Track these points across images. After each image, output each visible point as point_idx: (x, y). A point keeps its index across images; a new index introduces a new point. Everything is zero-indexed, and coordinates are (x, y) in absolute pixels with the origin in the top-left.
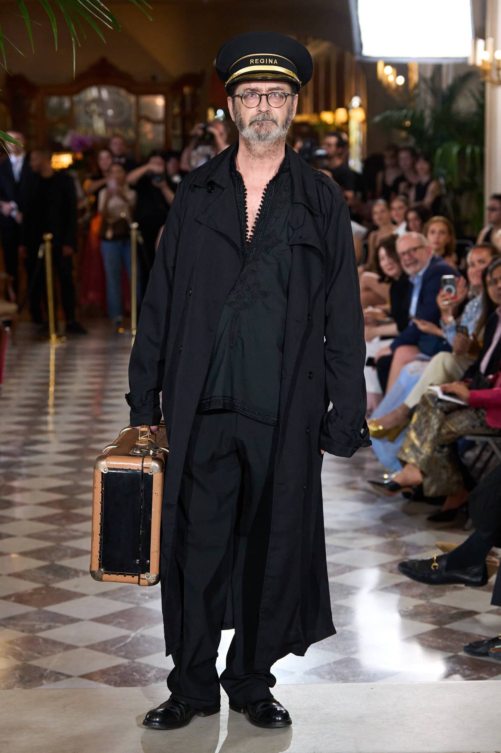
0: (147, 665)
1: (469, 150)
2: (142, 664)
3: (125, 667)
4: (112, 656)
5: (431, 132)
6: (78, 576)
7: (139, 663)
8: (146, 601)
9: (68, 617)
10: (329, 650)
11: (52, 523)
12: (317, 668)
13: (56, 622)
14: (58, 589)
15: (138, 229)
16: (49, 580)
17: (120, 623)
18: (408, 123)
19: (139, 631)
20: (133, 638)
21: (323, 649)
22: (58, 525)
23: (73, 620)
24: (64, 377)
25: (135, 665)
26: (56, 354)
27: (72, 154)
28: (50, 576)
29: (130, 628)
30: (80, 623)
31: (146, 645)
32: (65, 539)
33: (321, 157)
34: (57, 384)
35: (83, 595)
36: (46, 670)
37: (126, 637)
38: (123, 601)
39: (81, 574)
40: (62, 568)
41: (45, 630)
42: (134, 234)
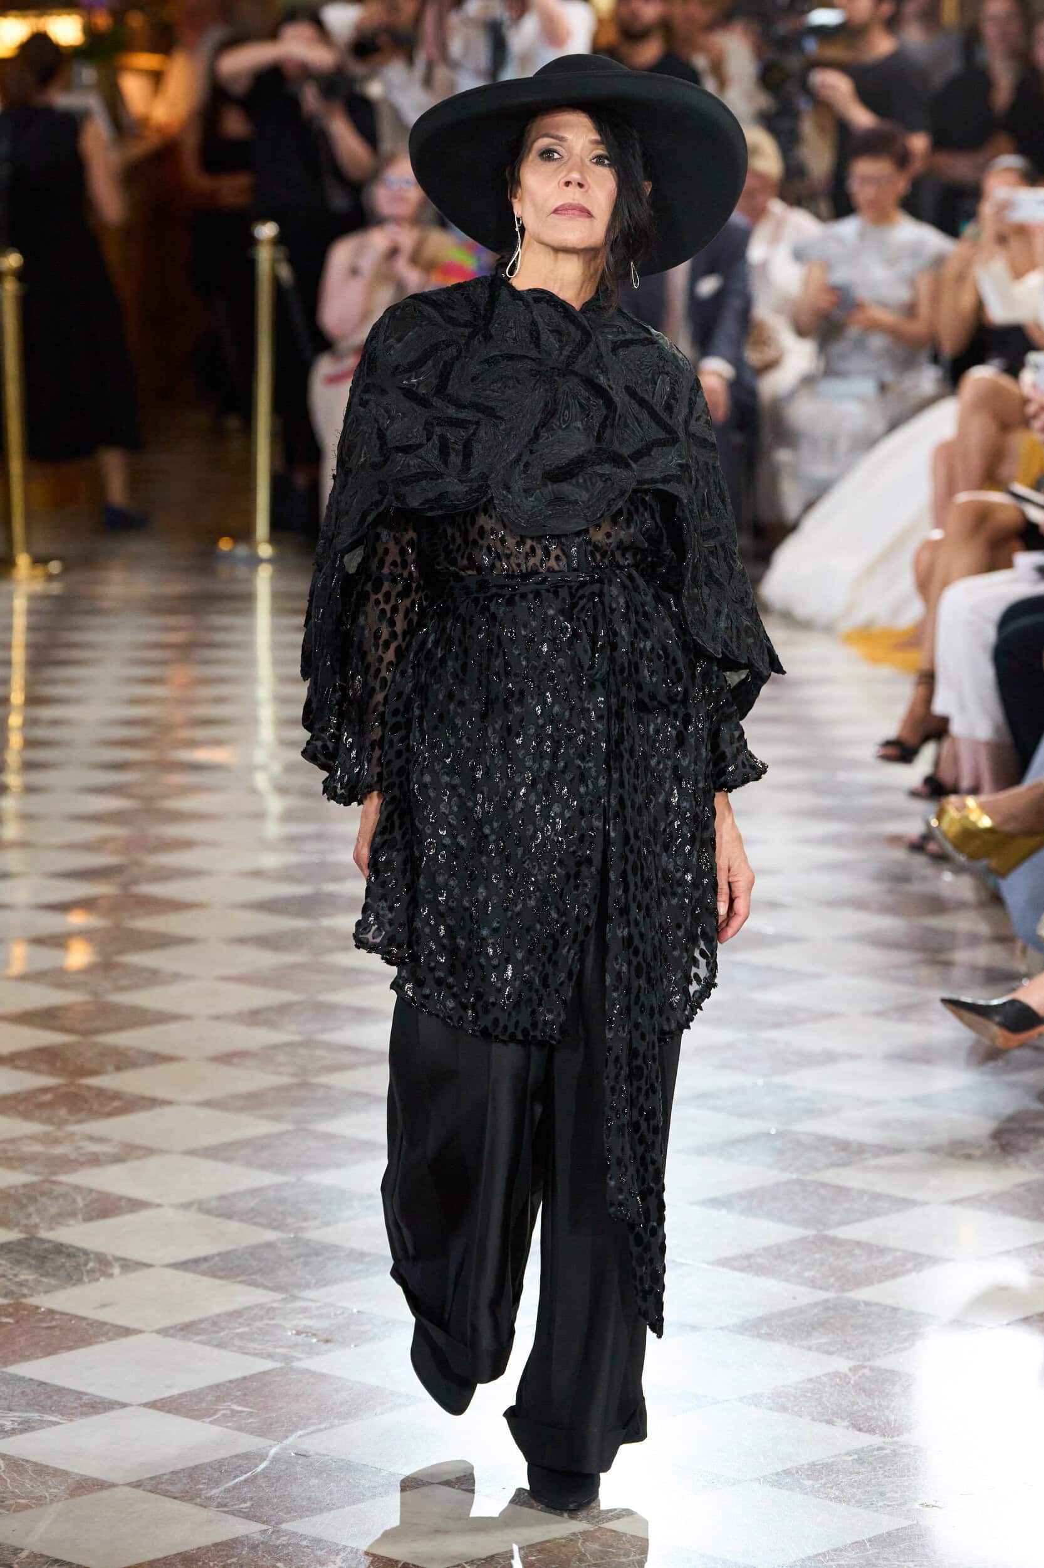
0: (317, 1541)
2: (304, 1537)
3: (254, 1548)
4: (211, 1513)
6: (111, 1276)
7: (294, 1534)
8: (311, 1352)
9: (79, 1394)
10: (859, 1503)
11: (26, 1116)
12: (824, 1555)
13: (43, 1409)
14: (51, 1312)
15: (278, 241)
16: (21, 1284)
17: (234, 1413)
19: (291, 1439)
20: (276, 1460)
22: (43, 1122)
23: (96, 1406)
24: (53, 682)
25: (283, 1540)
26: (31, 612)
27: (82, 16)
28: (26, 1275)
29: (265, 1430)
30: (117, 1413)
31: (314, 1481)
32: (68, 1164)
33: (823, 33)
34: (33, 700)
35: (126, 1332)
36: (16, 1551)
37: (249, 1458)
38: (242, 1351)
39: (116, 1270)
40: (59, 1249)
41: (13, 1432)
42: (265, 256)
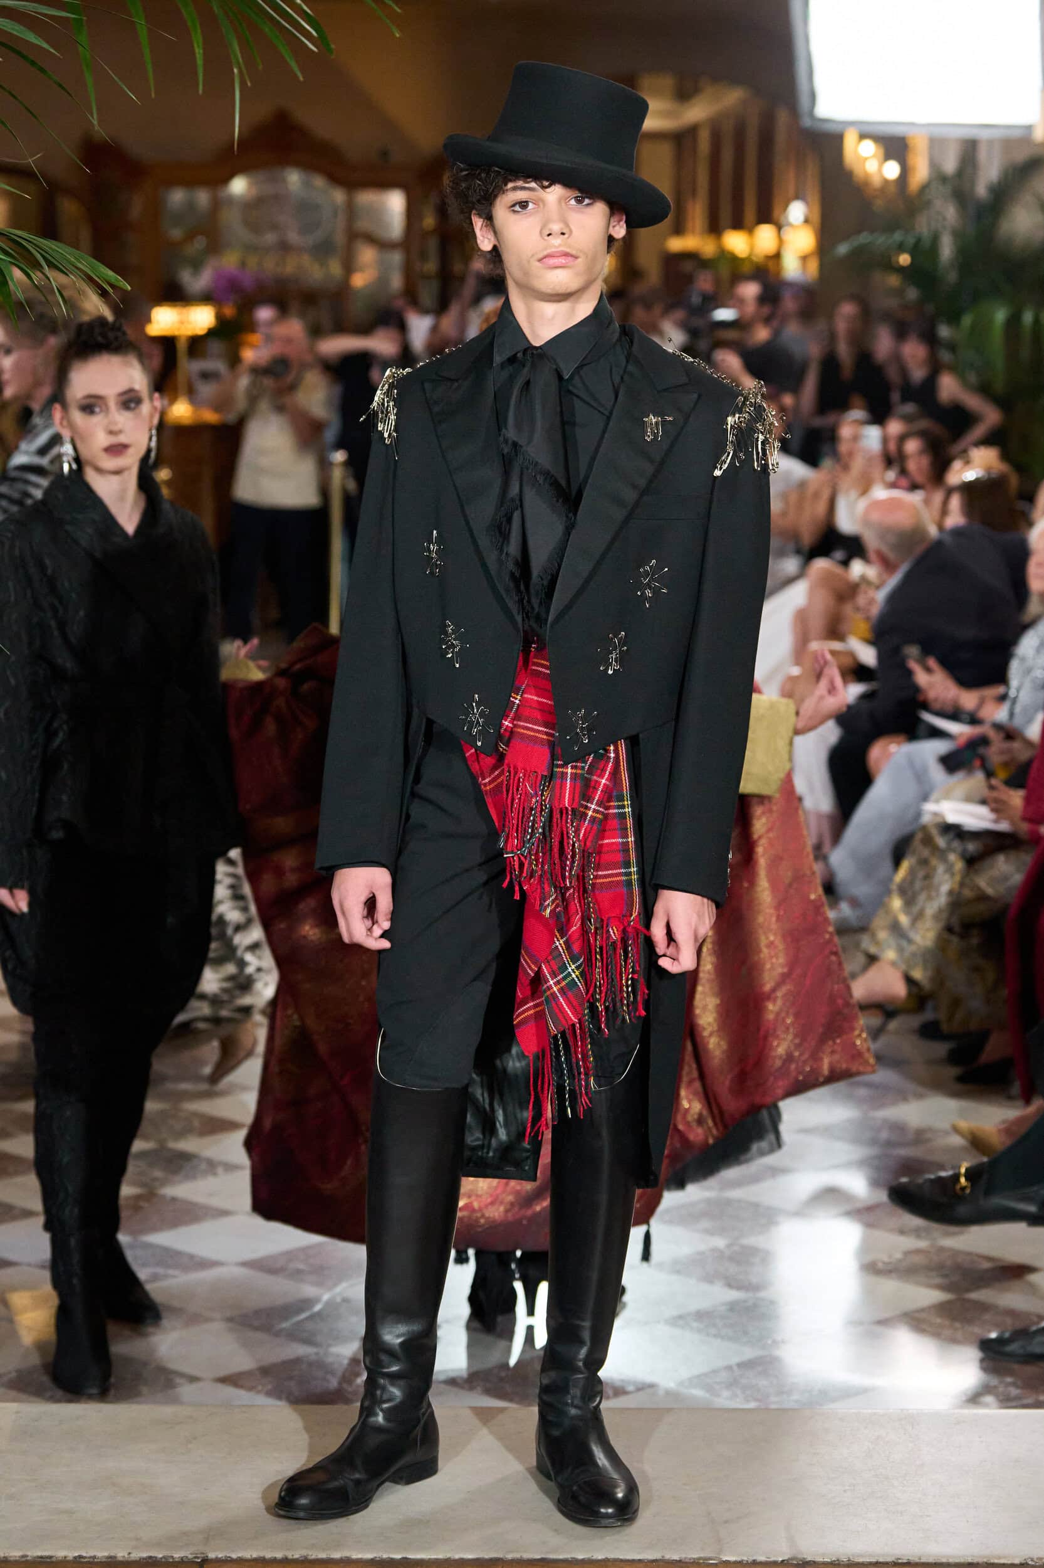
1: (1028, 317)
3: (310, 1364)
4: (281, 1340)
5: (952, 277)
6: (215, 1174)
7: (338, 1356)
9: (191, 1257)
10: (730, 1339)
12: (705, 1375)
13: (168, 1267)
14: (174, 1199)
16: (155, 1179)
17: (299, 1271)
18: (904, 259)
19: (338, 1289)
20: (328, 1303)
21: (715, 1336)
23: (204, 1265)
25: (331, 1359)
27: (213, 306)
28: (158, 1173)
29: (320, 1282)
30: (218, 1270)
32: (188, 1097)
33: (723, 325)
35: (224, 1213)
36: (145, 1363)
37: (309, 1302)
39: (220, 1170)
40: (182, 1155)
42: (337, 473)
